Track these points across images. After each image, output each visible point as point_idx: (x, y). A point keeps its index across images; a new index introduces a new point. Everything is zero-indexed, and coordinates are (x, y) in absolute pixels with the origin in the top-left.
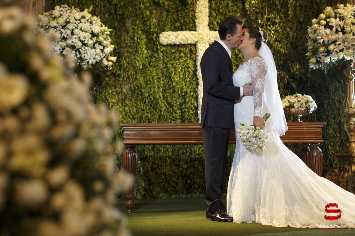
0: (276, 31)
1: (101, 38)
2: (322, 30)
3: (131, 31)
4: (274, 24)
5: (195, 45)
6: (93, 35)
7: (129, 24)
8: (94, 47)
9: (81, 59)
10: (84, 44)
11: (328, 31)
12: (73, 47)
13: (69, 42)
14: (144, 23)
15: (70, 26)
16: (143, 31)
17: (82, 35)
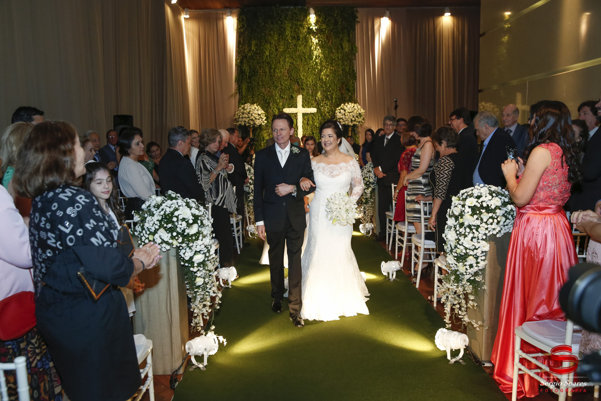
0: (328, 108)
1: (262, 116)
2: (338, 114)
3: (272, 108)
4: (327, 105)
5: (297, 113)
6: (259, 115)
7: (271, 105)
8: (259, 119)
9: (255, 124)
10: (255, 118)
11: (340, 114)
12: (252, 120)
13: (251, 118)
14: (277, 105)
15: (251, 113)
16: (277, 108)
17: (255, 115)
